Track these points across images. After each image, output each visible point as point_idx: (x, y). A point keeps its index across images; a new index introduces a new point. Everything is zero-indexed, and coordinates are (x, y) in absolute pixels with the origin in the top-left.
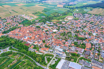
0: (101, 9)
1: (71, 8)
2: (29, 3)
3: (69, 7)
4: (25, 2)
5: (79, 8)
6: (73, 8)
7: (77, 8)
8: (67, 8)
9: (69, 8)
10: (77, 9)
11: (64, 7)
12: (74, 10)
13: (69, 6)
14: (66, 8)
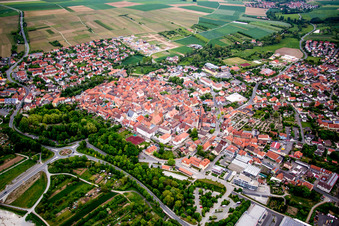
1: (295, 22)
3: (286, 16)
5: (322, 22)
6: (301, 23)
7: (316, 21)
8: (282, 19)
9: (289, 21)
10: (314, 26)
11: (270, 15)
12: (304, 30)
13: (286, 13)
14: (275, 19)
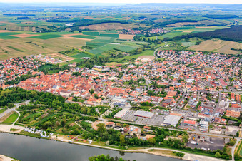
0: (220, 41)
1: (153, 41)
2: (44, 31)
3: (147, 39)
4: (34, 29)
5: (171, 40)
6: (157, 42)
7: (167, 40)
8: (144, 40)
9: (149, 41)
10: (166, 43)
11: (136, 39)
12: (158, 45)
13: (148, 36)
14: (140, 40)
